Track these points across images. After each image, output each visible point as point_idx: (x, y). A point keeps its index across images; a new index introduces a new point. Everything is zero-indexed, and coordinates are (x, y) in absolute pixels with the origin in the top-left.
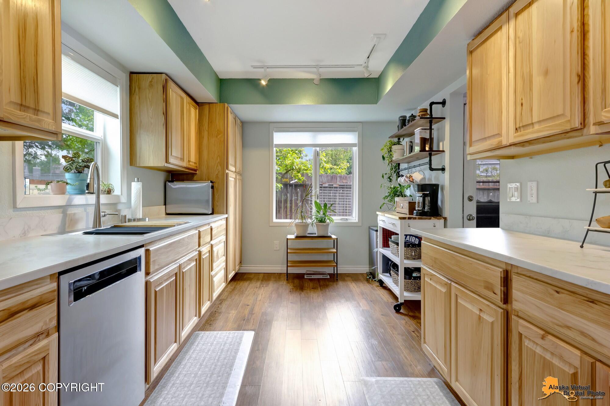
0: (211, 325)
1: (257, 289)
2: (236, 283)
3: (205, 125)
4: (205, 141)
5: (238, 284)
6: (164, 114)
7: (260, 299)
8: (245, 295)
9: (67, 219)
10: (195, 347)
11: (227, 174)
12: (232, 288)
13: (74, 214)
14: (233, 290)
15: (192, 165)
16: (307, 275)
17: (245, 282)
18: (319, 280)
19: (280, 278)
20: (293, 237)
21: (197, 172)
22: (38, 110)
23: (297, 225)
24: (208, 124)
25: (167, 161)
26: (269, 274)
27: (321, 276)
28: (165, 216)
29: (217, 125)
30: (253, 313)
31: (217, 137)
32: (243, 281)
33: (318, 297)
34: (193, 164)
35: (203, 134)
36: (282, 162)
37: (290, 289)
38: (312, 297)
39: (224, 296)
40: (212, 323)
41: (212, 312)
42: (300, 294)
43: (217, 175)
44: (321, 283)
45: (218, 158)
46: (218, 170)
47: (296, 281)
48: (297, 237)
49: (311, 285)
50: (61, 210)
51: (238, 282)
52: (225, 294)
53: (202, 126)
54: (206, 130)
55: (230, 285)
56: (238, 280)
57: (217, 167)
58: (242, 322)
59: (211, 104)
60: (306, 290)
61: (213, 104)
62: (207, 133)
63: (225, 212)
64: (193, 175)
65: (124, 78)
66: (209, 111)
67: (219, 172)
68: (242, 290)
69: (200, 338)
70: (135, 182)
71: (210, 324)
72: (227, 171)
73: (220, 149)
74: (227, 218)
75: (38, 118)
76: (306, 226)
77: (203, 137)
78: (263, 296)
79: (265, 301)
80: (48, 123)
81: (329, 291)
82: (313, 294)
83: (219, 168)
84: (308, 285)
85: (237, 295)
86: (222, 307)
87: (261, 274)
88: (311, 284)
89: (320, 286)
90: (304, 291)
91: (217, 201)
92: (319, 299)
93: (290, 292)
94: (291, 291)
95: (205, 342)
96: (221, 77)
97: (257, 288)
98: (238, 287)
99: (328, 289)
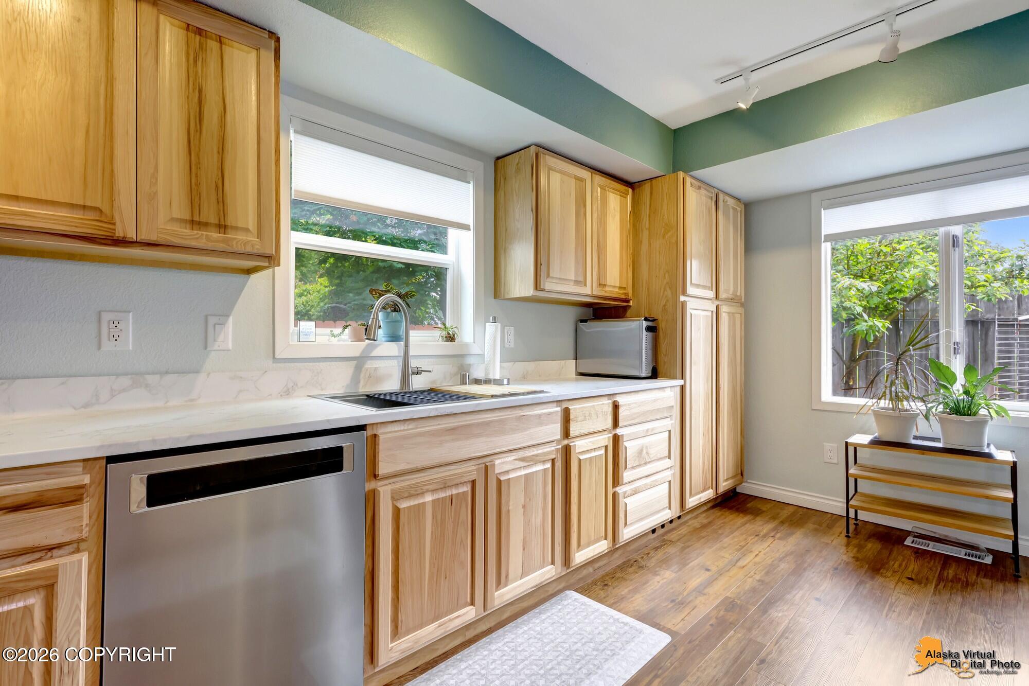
0: (606, 587)
1: (757, 538)
2: (719, 514)
3: (644, 220)
4: (644, 248)
5: (723, 517)
6: (532, 210)
7: (744, 564)
8: (718, 545)
9: (362, 375)
10: (537, 621)
11: (684, 304)
12: (705, 521)
13: (376, 369)
14: (704, 527)
15: (615, 292)
16: (915, 537)
17: (741, 515)
18: (947, 560)
19: (830, 527)
20: (864, 439)
21: (631, 303)
22: (225, 227)
23: (878, 415)
24: (649, 216)
25: (537, 287)
26: (809, 511)
27: (964, 551)
28: (574, 376)
29: (664, 216)
30: (706, 591)
31: (664, 237)
32: (737, 514)
33: (911, 609)
34: (617, 290)
35: (641, 235)
36: (892, 275)
37: (840, 561)
38: (891, 606)
39: (677, 533)
40: (610, 584)
41: (629, 560)
42: (861, 582)
43: (664, 306)
44: (951, 572)
45: (667, 276)
46: (666, 297)
47: (873, 547)
48: (877, 443)
49: (910, 569)
50: (354, 363)
51: (727, 512)
52: (681, 532)
53: (640, 222)
54: (647, 229)
55: (704, 515)
56: (730, 508)
57: (664, 291)
58: (664, 605)
59: (654, 181)
60: (885, 577)
61: (657, 178)
62: (648, 233)
63: (679, 374)
64: (626, 308)
65: (481, 168)
66: (651, 193)
67: (667, 301)
68: (720, 532)
69: (560, 607)
70: (489, 322)
71: (606, 585)
72: (682, 298)
73: (670, 259)
74: (683, 388)
75: (227, 237)
76: (909, 418)
77: (641, 242)
78: (757, 559)
79: (752, 573)
80: (244, 242)
81: (962, 605)
82: (902, 596)
83: (669, 292)
84: (900, 565)
85: (704, 539)
86: (653, 557)
87: (791, 506)
88: (914, 566)
89: (940, 579)
90: (878, 577)
91: (663, 354)
92: (911, 617)
93: (836, 569)
94: (840, 567)
95: (561, 619)
96: (674, 125)
97: (757, 535)
98: (719, 522)
99: (963, 597)
